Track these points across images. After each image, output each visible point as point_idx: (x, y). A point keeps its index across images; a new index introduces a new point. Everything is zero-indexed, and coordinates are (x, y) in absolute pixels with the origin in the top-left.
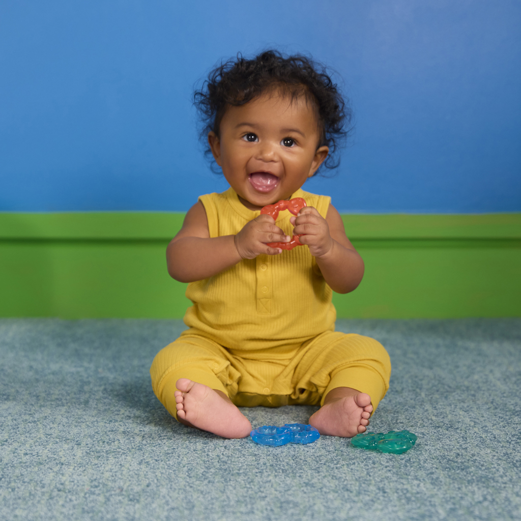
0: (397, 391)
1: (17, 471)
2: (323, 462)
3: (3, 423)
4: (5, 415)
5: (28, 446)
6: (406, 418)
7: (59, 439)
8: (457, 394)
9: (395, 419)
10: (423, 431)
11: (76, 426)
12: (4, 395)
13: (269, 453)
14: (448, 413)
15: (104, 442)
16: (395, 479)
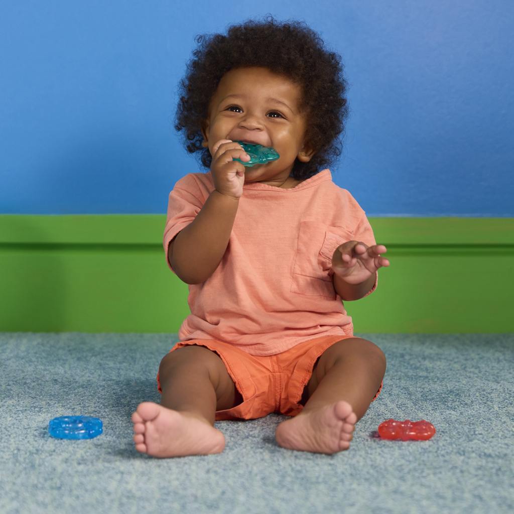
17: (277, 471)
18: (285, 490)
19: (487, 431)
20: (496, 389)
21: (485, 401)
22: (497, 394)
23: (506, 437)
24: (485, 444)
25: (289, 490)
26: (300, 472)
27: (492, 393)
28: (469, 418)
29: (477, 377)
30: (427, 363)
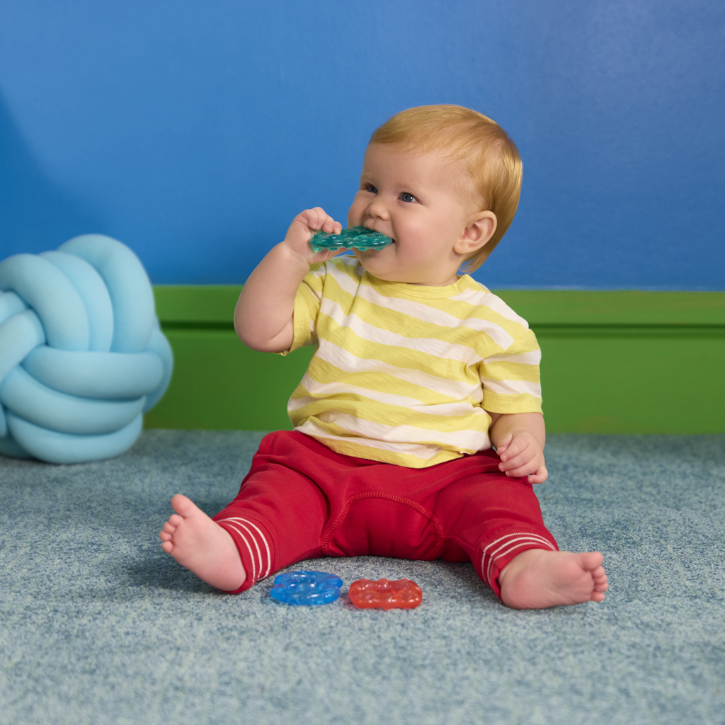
0: (634, 543)
1: (117, 660)
2: (539, 648)
4: (96, 574)
5: (129, 620)
6: (649, 584)
7: (172, 610)
9: (634, 585)
10: (674, 603)
13: (463, 635)
14: (706, 576)
15: (234, 616)
16: (641, 674)
17: (375, 647)
18: (379, 678)
19: (653, 586)
20: (674, 520)
21: (657, 539)
22: (674, 528)
23: (676, 596)
24: (647, 605)
25: (384, 678)
26: (404, 648)
27: (668, 525)
28: (633, 565)
29: (654, 501)
30: (595, 480)
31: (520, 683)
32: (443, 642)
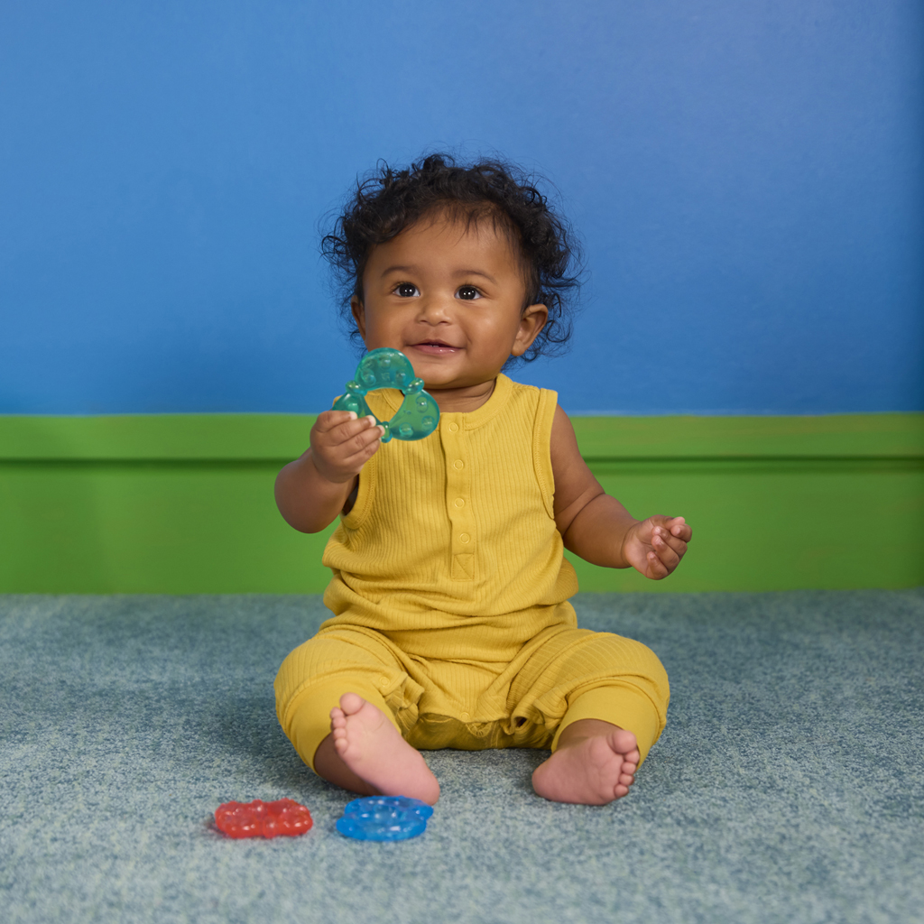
0: (679, 723)
1: (40, 872)
2: (556, 851)
3: (16, 783)
4: (18, 770)
5: (57, 824)
6: (695, 772)
7: (111, 811)
8: (782, 727)
9: (677, 774)
10: (724, 794)
11: (138, 789)
12: (17, 733)
13: (464, 836)
14: (765, 762)
15: (186, 817)
16: (677, 880)
18: (359, 888)
19: (699, 774)
20: (731, 695)
21: (708, 719)
22: (730, 705)
23: (726, 786)
24: (691, 798)
25: (365, 888)
27: (723, 701)
28: (678, 750)
29: (708, 672)
31: (529, 892)
32: (439, 845)
